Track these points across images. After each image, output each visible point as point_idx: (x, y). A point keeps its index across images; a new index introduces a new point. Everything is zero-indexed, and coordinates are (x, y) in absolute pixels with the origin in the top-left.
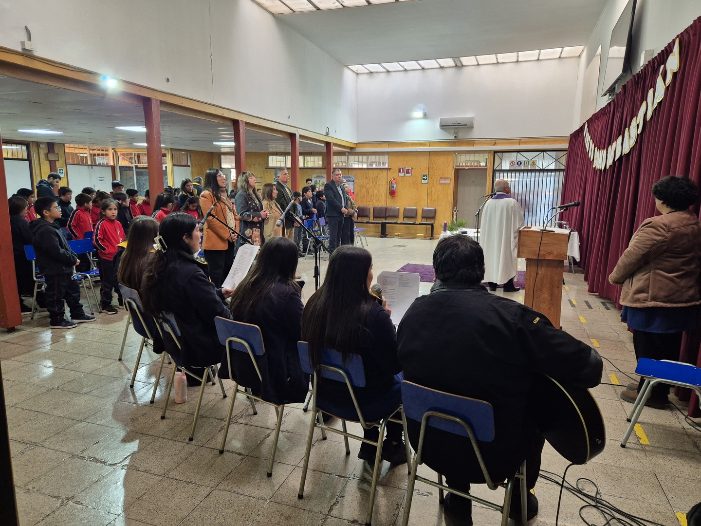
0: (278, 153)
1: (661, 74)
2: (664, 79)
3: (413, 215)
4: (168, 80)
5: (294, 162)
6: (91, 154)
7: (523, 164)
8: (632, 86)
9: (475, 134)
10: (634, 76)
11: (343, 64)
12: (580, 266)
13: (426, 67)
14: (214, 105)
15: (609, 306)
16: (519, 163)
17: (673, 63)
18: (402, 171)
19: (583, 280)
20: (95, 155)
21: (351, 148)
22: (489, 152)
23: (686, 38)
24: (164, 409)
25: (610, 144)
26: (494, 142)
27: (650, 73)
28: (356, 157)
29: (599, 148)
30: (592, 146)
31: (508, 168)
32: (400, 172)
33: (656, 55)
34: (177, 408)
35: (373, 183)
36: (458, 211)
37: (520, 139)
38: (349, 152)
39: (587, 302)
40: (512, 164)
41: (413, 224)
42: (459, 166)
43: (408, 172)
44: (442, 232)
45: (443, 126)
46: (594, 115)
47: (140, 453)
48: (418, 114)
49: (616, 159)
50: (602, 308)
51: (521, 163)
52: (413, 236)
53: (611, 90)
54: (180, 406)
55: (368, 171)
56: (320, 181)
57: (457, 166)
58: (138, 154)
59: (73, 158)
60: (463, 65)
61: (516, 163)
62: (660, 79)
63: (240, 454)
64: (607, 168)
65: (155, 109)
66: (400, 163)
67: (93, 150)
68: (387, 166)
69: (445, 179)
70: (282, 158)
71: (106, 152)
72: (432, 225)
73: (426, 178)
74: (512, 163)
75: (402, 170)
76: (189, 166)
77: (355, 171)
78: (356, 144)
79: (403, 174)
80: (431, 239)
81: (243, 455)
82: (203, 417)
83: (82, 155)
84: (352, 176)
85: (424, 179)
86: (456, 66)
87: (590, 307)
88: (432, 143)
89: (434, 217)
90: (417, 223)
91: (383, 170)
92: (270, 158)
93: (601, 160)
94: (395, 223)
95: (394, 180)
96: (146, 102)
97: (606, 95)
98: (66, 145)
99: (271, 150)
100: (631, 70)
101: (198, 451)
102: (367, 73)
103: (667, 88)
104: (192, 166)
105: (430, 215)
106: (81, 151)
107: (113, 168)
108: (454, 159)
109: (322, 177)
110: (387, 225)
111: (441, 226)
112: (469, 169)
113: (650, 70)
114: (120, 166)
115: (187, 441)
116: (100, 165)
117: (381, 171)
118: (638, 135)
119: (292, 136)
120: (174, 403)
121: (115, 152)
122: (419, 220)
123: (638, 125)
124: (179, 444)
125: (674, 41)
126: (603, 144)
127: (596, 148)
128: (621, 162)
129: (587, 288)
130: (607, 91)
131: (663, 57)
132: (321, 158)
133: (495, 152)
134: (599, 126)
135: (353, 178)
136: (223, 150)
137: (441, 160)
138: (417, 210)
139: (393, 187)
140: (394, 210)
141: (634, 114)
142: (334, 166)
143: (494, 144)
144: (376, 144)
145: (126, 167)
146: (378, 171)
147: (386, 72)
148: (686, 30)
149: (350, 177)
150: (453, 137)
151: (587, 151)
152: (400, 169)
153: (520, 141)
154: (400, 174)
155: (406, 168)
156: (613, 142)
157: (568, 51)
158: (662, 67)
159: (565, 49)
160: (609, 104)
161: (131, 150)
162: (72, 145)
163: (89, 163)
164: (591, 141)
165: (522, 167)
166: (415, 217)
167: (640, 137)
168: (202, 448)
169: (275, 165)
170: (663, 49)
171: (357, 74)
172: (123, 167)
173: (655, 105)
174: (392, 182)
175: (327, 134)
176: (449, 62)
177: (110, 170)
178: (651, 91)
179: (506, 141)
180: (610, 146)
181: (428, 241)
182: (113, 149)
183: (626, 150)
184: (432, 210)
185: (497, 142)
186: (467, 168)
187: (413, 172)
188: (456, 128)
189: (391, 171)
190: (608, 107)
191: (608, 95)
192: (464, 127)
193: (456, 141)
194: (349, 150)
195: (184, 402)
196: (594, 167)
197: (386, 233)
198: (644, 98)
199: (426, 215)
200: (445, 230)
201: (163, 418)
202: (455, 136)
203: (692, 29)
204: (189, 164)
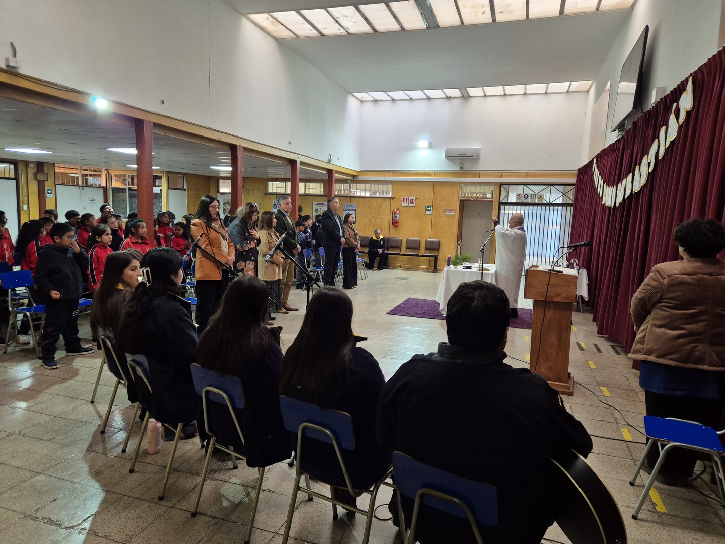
0: (278, 178)
1: (674, 112)
2: (677, 117)
3: (416, 245)
4: (163, 102)
5: (294, 188)
6: (82, 175)
7: (530, 197)
8: (643, 123)
9: (482, 166)
10: (645, 113)
11: (348, 91)
12: (589, 305)
13: (432, 97)
14: (210, 129)
15: (619, 349)
16: (526, 196)
17: (686, 102)
18: (405, 201)
19: (591, 320)
20: (86, 175)
21: (354, 176)
22: (495, 184)
23: (700, 76)
24: (134, 461)
25: (620, 180)
26: (500, 174)
27: (661, 111)
28: (359, 185)
29: (608, 185)
30: (601, 182)
31: (514, 201)
32: (404, 202)
33: (668, 92)
34: (149, 459)
35: (375, 212)
36: (462, 245)
37: (527, 172)
38: (351, 180)
39: (596, 345)
40: (518, 197)
41: (417, 256)
42: (464, 198)
43: (412, 202)
44: (446, 266)
45: (449, 157)
46: (603, 151)
47: (102, 514)
48: (423, 143)
49: (626, 197)
50: (612, 352)
51: (528, 197)
52: (415, 268)
53: (621, 127)
54: (152, 456)
55: (371, 199)
56: (320, 209)
57: (462, 198)
58: (132, 176)
59: (63, 179)
60: (469, 96)
61: (523, 197)
62: (672, 117)
63: (214, 517)
64: (617, 205)
65: (148, 131)
66: (403, 193)
67: (85, 170)
68: (390, 196)
69: (450, 210)
70: (282, 184)
71: (99, 173)
72: (436, 257)
73: (430, 208)
74: (518, 195)
75: (405, 199)
76: (185, 190)
77: (357, 200)
78: (359, 172)
79: (406, 204)
80: (434, 272)
81: (217, 518)
82: (176, 471)
83: (73, 175)
84: (354, 204)
85: (428, 210)
86: (463, 96)
87: (599, 350)
88: (436, 174)
89: (438, 250)
90: (420, 255)
91: (387, 200)
92: (270, 184)
93: (611, 196)
94: (398, 254)
95: (397, 209)
96: (138, 124)
97: (615, 131)
98: (56, 165)
99: (271, 176)
100: (642, 106)
101: (167, 513)
102: (372, 101)
103: (680, 127)
104: (188, 190)
105: (434, 247)
106: (72, 171)
107: (105, 190)
108: (459, 190)
109: (323, 204)
110: (389, 256)
111: (445, 260)
112: (474, 201)
113: (662, 107)
114: (112, 188)
115: (156, 500)
116: (91, 186)
117: (384, 200)
118: (649, 173)
119: (292, 163)
120: (146, 453)
121: (108, 173)
122: (422, 252)
123: (649, 164)
124: (146, 504)
125: (687, 79)
126: (613, 180)
127: (605, 184)
128: (631, 200)
129: (596, 329)
130: (616, 127)
131: (676, 95)
132: (322, 185)
133: (501, 185)
134: (608, 161)
135: (355, 207)
136: (221, 175)
137: (446, 191)
138: (420, 241)
139: (396, 217)
140: (397, 241)
141: (645, 151)
142: (337, 194)
143: (501, 177)
144: (379, 173)
145: (119, 189)
146: (381, 200)
147: (391, 100)
148: (700, 69)
149: (352, 206)
150: (458, 168)
151: (596, 187)
152: (404, 199)
153: (527, 174)
154: (404, 204)
155: (410, 198)
156: (623, 180)
157: (576, 85)
158: (675, 105)
159: (573, 83)
160: (618, 140)
161: (124, 172)
162: (62, 165)
163: (80, 183)
164: (600, 177)
165: (529, 201)
166: (418, 249)
167: (651, 176)
168: (172, 509)
169: (274, 191)
170: (676, 86)
171: (362, 101)
172: (116, 188)
173: (668, 144)
174: (395, 212)
175: (329, 162)
176: (455, 92)
177: (101, 192)
178: (663, 129)
179: (513, 174)
180: (620, 183)
181: (431, 274)
182: (106, 170)
183: (637, 189)
184: (435, 241)
185: (503, 174)
186: (472, 200)
187: (417, 202)
188: (463, 159)
189: (394, 200)
190: (617, 143)
191: (617, 131)
192: (468, 159)
193: (462, 172)
194: (352, 179)
195: (157, 452)
196: (603, 203)
197: (388, 265)
198: (656, 136)
199: (429, 247)
200: (448, 265)
201: (132, 471)
202: (461, 167)
203: (706, 68)
204: (185, 188)
